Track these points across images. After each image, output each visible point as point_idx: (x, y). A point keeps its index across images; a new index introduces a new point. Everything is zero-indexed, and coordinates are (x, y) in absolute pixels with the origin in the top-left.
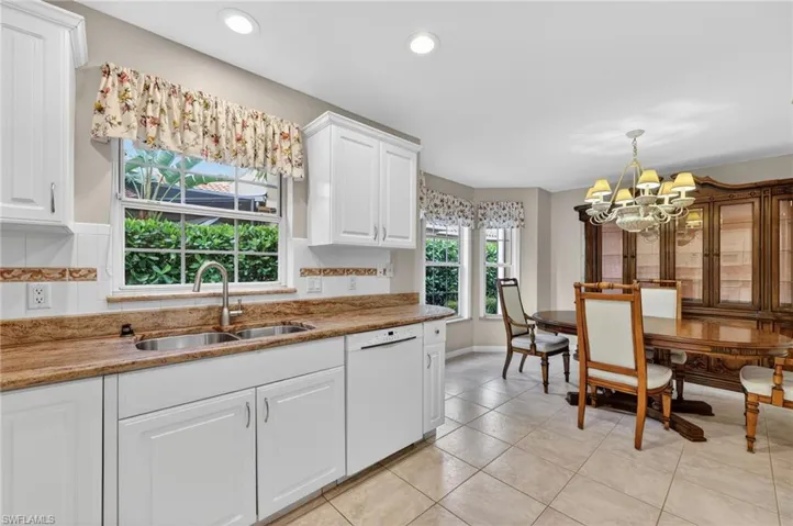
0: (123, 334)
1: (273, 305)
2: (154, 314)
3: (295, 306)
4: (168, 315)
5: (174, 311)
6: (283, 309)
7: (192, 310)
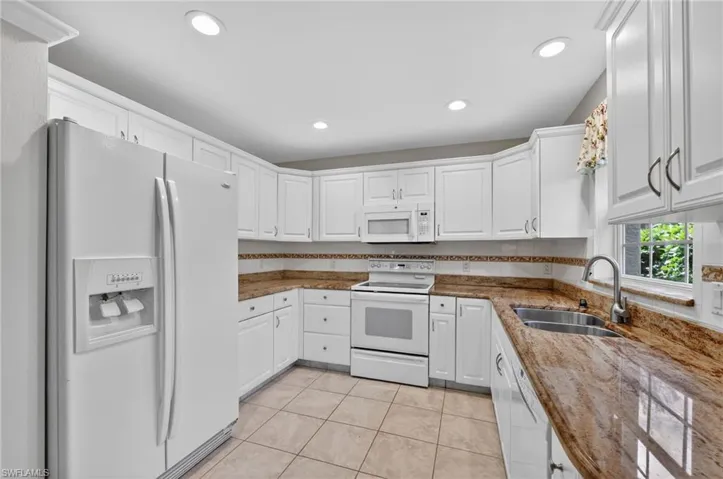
0: (581, 305)
1: (661, 315)
2: (600, 298)
3: (684, 329)
4: (604, 300)
5: (606, 298)
6: (670, 327)
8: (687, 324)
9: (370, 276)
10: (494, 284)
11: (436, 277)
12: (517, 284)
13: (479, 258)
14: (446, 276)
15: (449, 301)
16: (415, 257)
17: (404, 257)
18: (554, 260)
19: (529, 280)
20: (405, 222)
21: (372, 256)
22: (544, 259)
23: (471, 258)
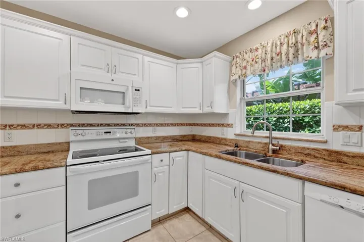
0: (236, 147)
1: (304, 148)
2: (246, 142)
3: (324, 153)
4: (251, 143)
5: (252, 142)
6: (312, 153)
7: (259, 143)
8: (327, 150)
9: (71, 145)
10: (170, 140)
11: (136, 139)
12: (180, 139)
13: (162, 125)
14: (143, 138)
15: (165, 156)
16: (118, 125)
17: (109, 125)
18: (194, 125)
19: (185, 136)
20: (122, 95)
21: (72, 125)
22: (190, 125)
23: (157, 125)
